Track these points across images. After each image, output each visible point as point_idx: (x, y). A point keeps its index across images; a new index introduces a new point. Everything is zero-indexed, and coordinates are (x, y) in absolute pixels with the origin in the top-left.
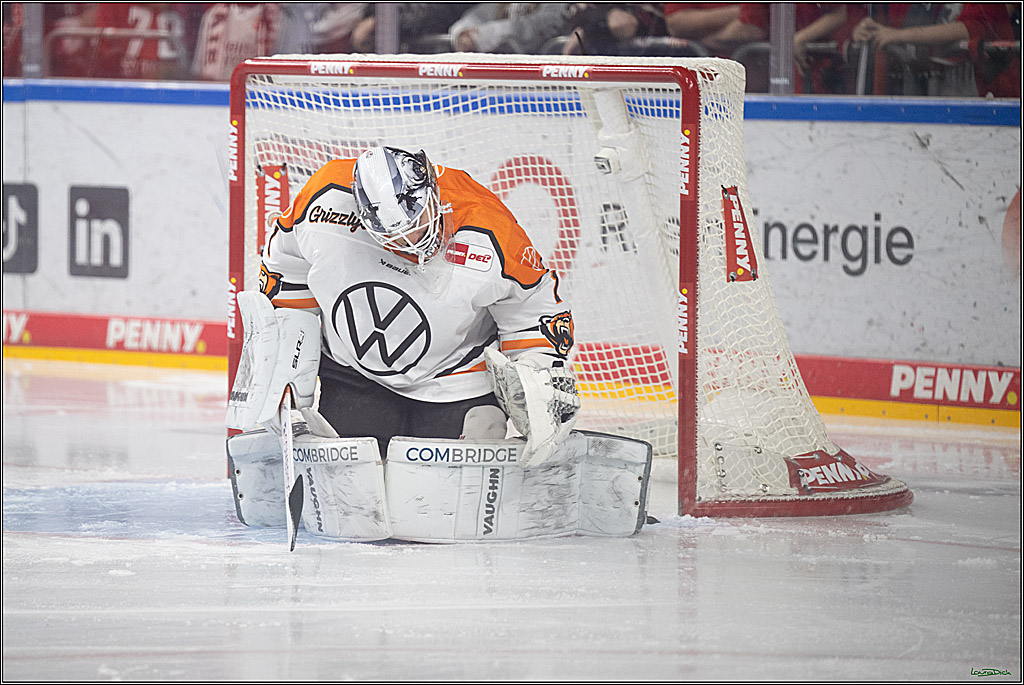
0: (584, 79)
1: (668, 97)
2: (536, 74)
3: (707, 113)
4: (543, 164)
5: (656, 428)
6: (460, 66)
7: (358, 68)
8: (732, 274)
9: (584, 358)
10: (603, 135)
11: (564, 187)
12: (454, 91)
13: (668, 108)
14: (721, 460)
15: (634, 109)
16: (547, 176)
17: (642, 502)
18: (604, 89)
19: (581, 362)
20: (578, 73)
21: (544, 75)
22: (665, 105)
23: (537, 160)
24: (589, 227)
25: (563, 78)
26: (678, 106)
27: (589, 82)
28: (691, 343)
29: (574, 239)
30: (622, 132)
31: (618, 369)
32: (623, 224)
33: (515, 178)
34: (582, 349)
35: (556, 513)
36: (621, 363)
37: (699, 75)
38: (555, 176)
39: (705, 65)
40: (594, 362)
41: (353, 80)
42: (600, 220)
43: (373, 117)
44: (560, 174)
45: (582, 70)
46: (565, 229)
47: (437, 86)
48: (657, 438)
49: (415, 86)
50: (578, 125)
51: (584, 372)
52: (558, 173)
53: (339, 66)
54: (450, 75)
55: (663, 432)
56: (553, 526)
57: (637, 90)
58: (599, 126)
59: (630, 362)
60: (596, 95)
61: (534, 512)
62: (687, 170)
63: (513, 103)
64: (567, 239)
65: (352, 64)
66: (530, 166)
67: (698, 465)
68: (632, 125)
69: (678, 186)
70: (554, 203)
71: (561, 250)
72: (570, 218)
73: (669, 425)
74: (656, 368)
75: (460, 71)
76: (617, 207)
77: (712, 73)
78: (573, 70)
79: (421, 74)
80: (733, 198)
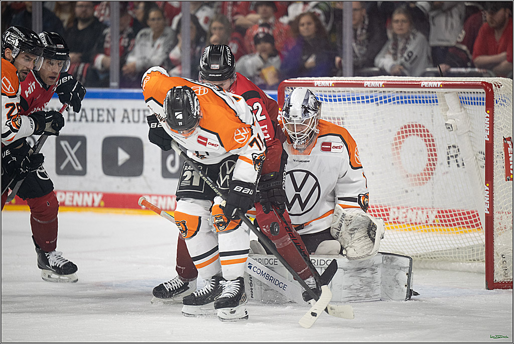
0: (440, 87)
1: (479, 96)
2: (418, 86)
3: (497, 103)
4: (421, 127)
5: (475, 248)
6: (383, 82)
7: (336, 83)
8: (508, 177)
9: (440, 217)
10: (449, 114)
11: (430, 138)
12: (380, 94)
13: (479, 101)
14: (505, 262)
15: (463, 101)
16: (423, 133)
17: (408, 285)
18: (449, 92)
19: (439, 219)
20: (437, 85)
21: (422, 86)
22: (477, 100)
23: (418, 126)
24: (442, 156)
25: (430, 87)
26: (483, 100)
27: (442, 89)
28: (491, 209)
29: (435, 162)
30: (458, 112)
31: (456, 222)
32: (457, 155)
33: (408, 134)
34: (439, 212)
35: (366, 290)
36: (457, 219)
37: (493, 85)
38: (426, 133)
39: (496, 81)
40: (444, 219)
41: (334, 89)
42: (446, 154)
43: (343, 107)
44: (428, 132)
45: (439, 83)
46: (431, 157)
47: (372, 91)
48: (475, 253)
49: (362, 92)
50: (437, 109)
51: (440, 223)
52: (428, 131)
53: (327, 83)
54: (378, 86)
55: (478, 250)
56: (365, 296)
57: (464, 93)
58: (448, 109)
59: (461, 219)
60: (445, 95)
61: (351, 290)
62: (488, 129)
63: (407, 99)
64: (431, 162)
65: (333, 82)
66: (415, 128)
67: (495, 265)
68: (462, 109)
69: (484, 137)
70: (426, 146)
71: (429, 167)
72: (433, 152)
73: (481, 247)
74: (473, 221)
75: (383, 84)
76: (454, 147)
77: (500, 85)
78: (435, 84)
79: (365, 86)
80: (509, 142)
